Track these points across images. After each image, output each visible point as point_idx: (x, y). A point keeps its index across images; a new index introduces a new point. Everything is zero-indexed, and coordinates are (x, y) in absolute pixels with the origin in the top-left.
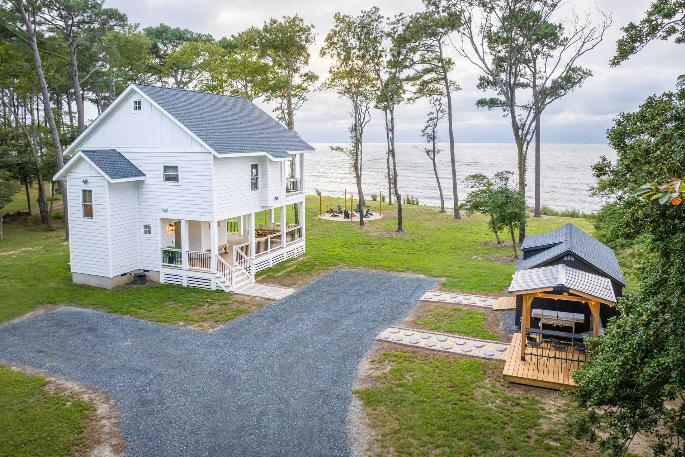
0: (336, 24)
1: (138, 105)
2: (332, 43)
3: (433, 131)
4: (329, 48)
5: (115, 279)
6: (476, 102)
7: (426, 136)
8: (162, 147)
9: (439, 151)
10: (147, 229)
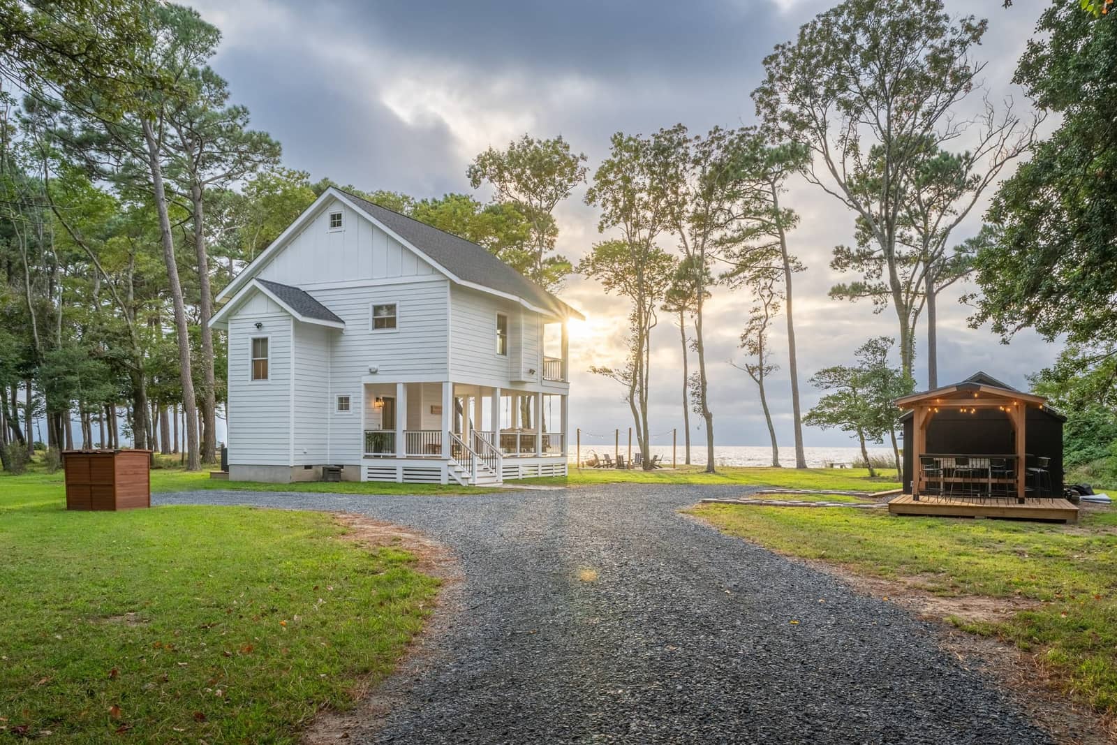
0: (614, 151)
1: (336, 221)
2: (607, 183)
3: (760, 336)
4: (600, 190)
5: (297, 470)
6: (829, 291)
7: (747, 347)
8: (372, 279)
9: (769, 368)
10: (344, 403)
